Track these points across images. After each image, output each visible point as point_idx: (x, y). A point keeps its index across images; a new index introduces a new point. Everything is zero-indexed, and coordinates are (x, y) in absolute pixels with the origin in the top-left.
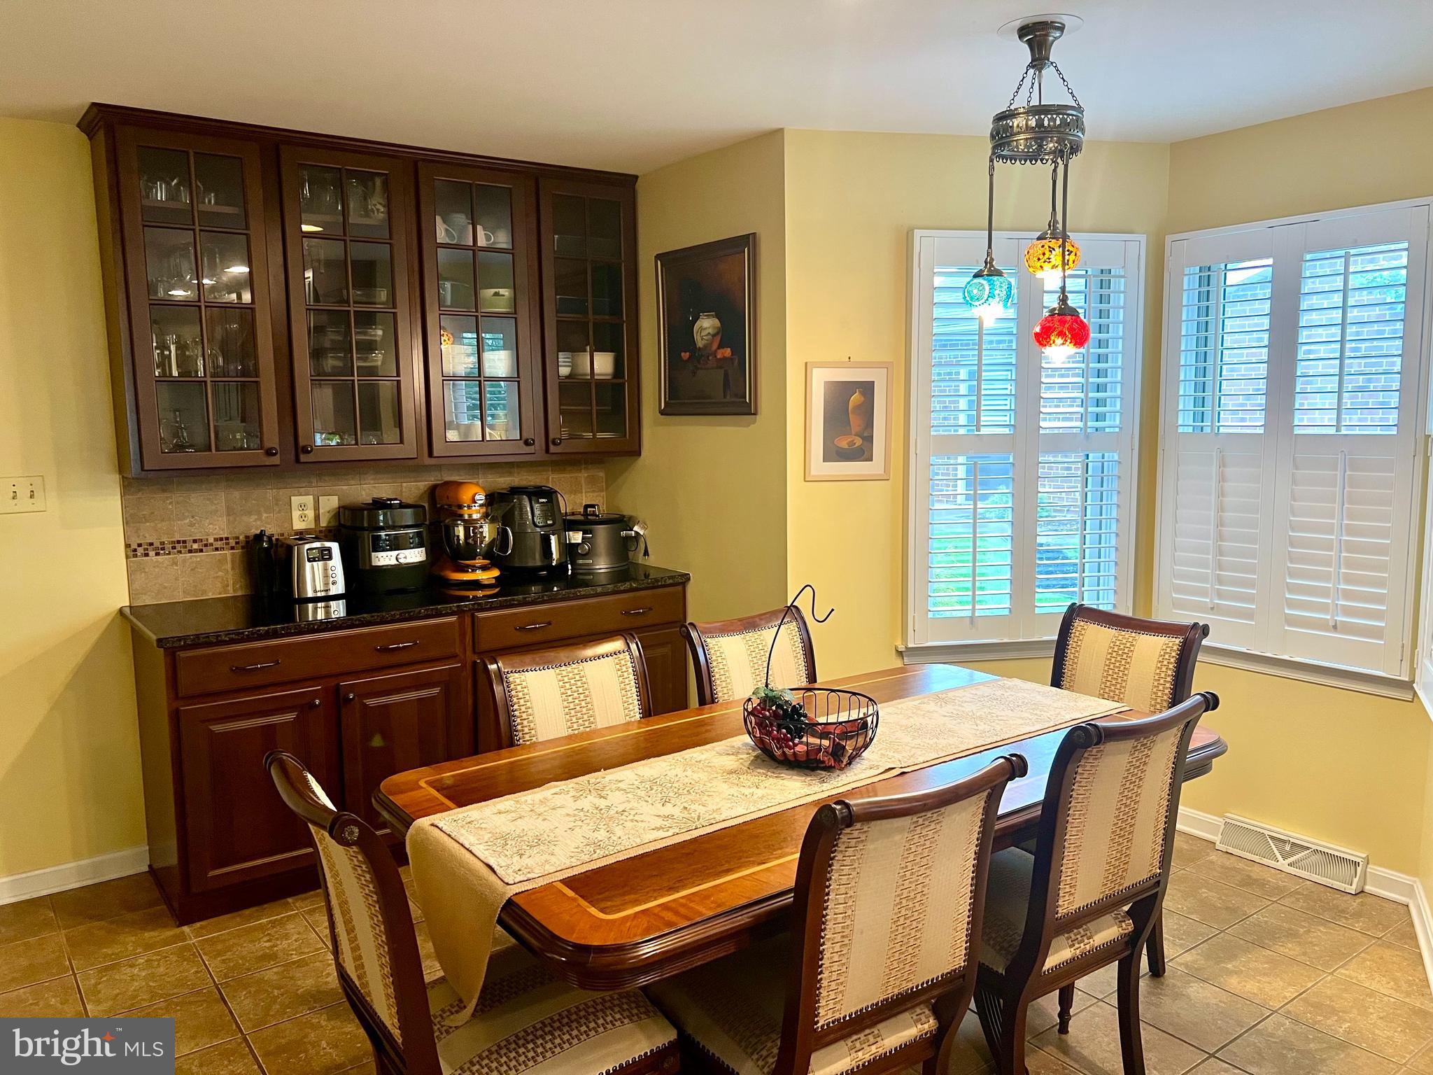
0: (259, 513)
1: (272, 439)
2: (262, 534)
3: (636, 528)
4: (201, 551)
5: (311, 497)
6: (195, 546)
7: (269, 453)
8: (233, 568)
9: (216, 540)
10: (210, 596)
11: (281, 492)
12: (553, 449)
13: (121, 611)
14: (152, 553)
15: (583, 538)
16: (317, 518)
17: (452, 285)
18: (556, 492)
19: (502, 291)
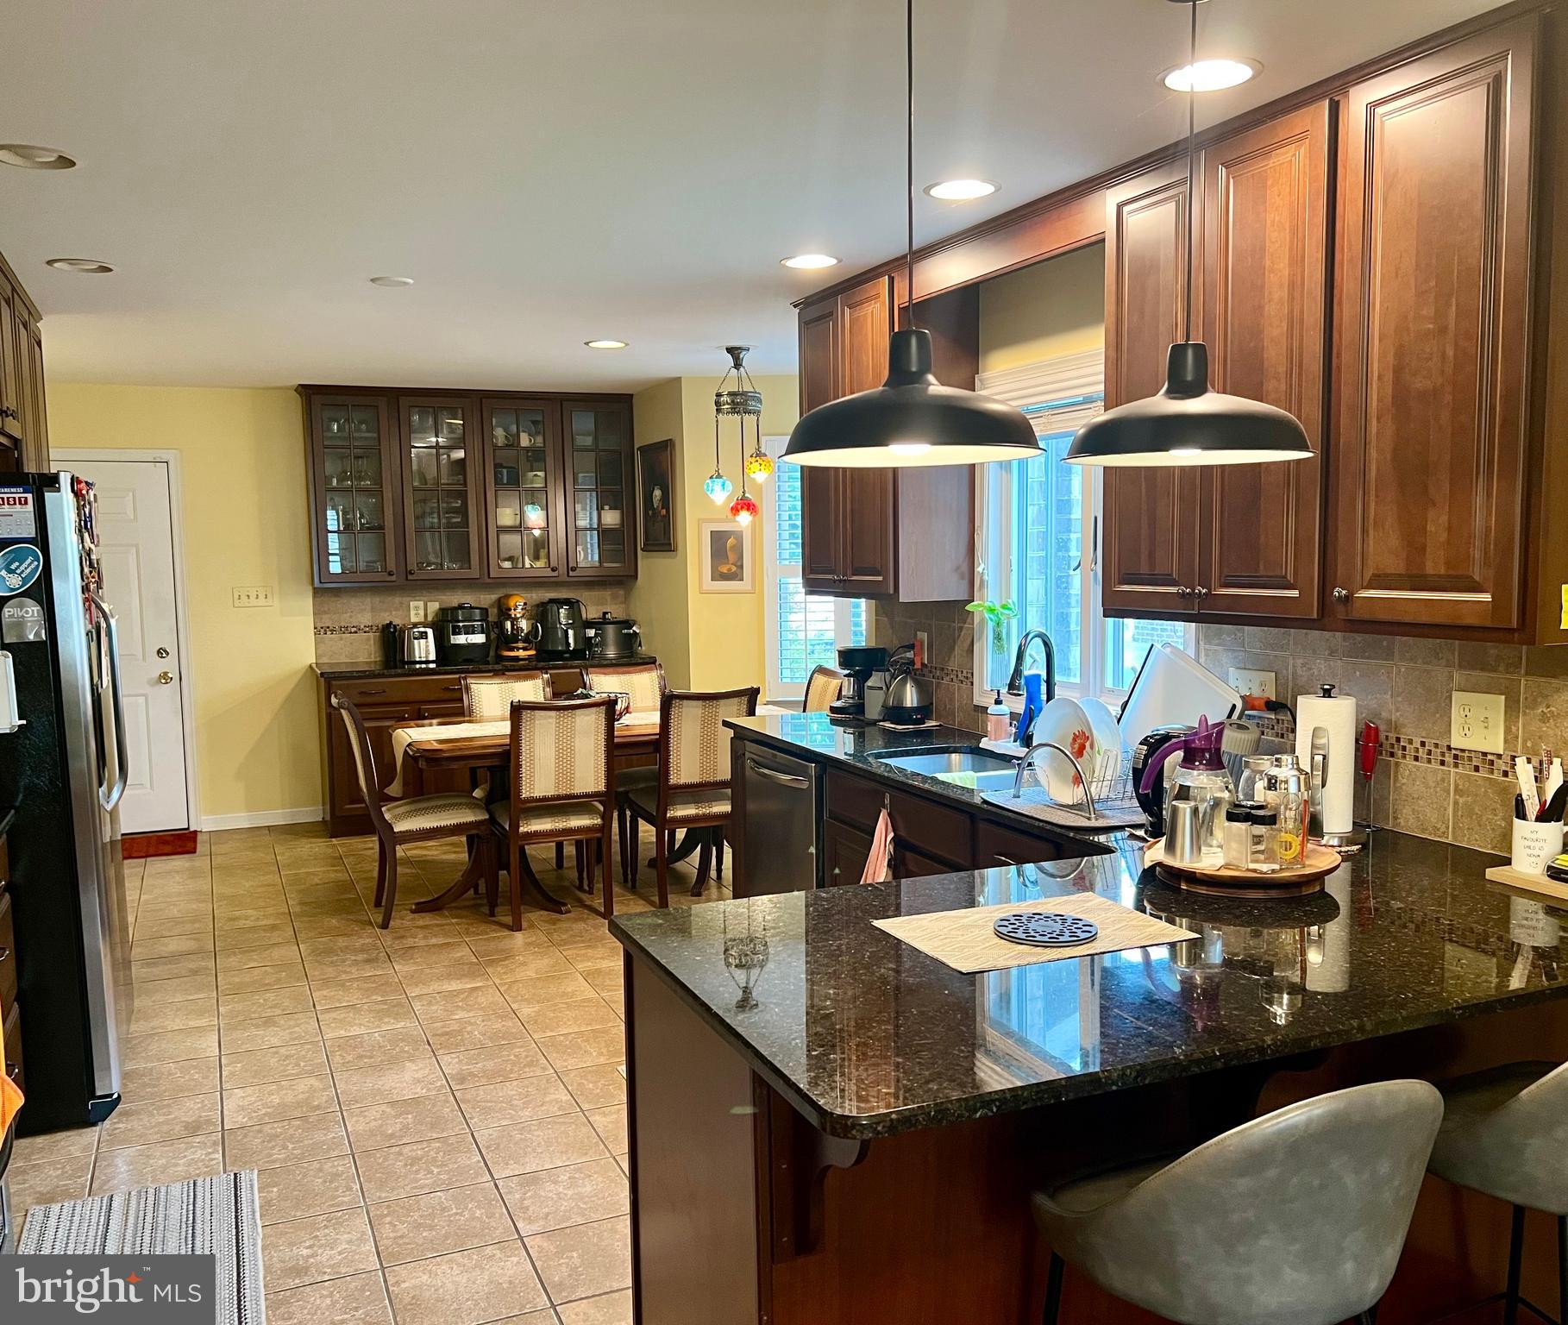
0: (391, 612)
1: (391, 566)
2: (391, 623)
3: (634, 628)
4: (356, 632)
5: (422, 603)
6: (353, 630)
7: (390, 574)
8: (375, 644)
9: (365, 626)
10: (361, 660)
11: (404, 599)
12: (571, 573)
13: (311, 666)
14: (329, 633)
15: (596, 633)
16: (426, 616)
17: (507, 472)
18: (578, 601)
19: (539, 473)
